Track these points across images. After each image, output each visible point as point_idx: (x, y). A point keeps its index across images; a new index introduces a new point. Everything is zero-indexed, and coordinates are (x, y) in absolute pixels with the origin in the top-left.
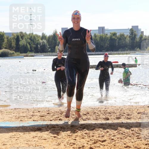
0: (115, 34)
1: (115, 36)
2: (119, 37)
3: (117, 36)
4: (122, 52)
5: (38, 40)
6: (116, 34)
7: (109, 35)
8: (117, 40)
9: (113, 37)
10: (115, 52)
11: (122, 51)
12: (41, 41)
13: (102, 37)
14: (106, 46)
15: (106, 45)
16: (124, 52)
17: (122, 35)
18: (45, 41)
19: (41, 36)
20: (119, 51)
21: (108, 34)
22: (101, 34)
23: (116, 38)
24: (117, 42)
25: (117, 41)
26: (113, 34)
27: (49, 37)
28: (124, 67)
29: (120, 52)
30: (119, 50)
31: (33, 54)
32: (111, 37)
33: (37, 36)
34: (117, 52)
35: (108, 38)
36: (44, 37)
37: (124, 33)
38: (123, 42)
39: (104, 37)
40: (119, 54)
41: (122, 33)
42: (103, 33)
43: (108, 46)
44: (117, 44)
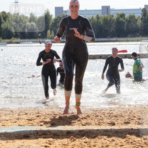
0: (122, 16)
1: (123, 18)
2: (128, 19)
3: (126, 19)
4: (131, 39)
6: (125, 15)
7: (115, 17)
8: (126, 22)
9: (121, 19)
10: (124, 39)
11: (131, 37)
13: (107, 20)
14: (111, 31)
15: (112, 29)
16: (134, 39)
17: (132, 17)
20: (129, 37)
21: (114, 15)
22: (106, 15)
23: (124, 21)
24: (126, 26)
25: (126, 24)
26: (120, 15)
28: (135, 58)
29: (129, 39)
30: (129, 35)
31: (19, 40)
32: (118, 19)
34: (126, 39)
35: (114, 20)
37: (135, 14)
38: (134, 26)
39: (109, 18)
40: (128, 41)
41: (132, 15)
42: (108, 14)
43: (114, 30)
44: (126, 28)
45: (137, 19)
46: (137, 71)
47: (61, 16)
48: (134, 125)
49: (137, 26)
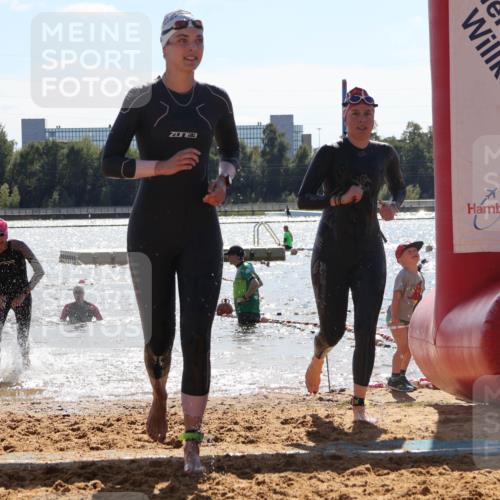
4: (235, 208)
11: (235, 203)
29: (229, 208)
37: (246, 141)
45: (251, 155)
46: (244, 297)
47: (39, 143)
48: (234, 447)
49: (250, 172)
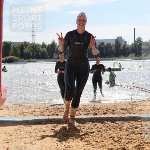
0: (103, 44)
1: (103, 45)
3: (105, 45)
4: (108, 59)
5: (39, 49)
7: (98, 44)
8: (105, 48)
9: (102, 46)
10: (104, 59)
11: (108, 57)
12: (41, 49)
16: (110, 59)
17: (109, 45)
18: (45, 49)
19: (42, 45)
23: (104, 47)
24: (105, 50)
26: (101, 43)
27: (48, 46)
29: (107, 59)
31: (35, 60)
32: (100, 46)
33: (38, 45)
34: (105, 59)
36: (44, 46)
37: (111, 43)
38: (110, 50)
40: (106, 60)
41: (109, 43)
44: (105, 52)
45: (112, 46)
48: (110, 115)
49: (112, 50)
